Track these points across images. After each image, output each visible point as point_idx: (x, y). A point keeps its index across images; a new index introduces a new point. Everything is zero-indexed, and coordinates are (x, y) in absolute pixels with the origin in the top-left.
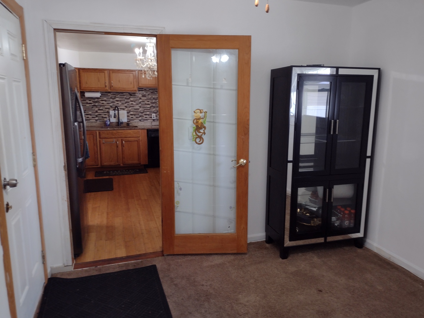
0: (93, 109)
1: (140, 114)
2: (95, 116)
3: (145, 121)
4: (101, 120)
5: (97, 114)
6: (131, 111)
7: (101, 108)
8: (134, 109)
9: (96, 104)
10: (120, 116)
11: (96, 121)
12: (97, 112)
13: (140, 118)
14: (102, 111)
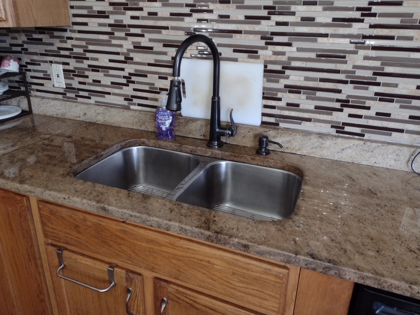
0: (114, 42)
1: (348, 90)
2: (124, 81)
3: (367, 136)
4: (146, 99)
5: (129, 69)
6: (294, 64)
7: (144, 42)
8: (313, 55)
9: (126, 18)
10: (222, 94)
11: (126, 103)
12: (128, 59)
13: (342, 117)
14: (150, 58)
